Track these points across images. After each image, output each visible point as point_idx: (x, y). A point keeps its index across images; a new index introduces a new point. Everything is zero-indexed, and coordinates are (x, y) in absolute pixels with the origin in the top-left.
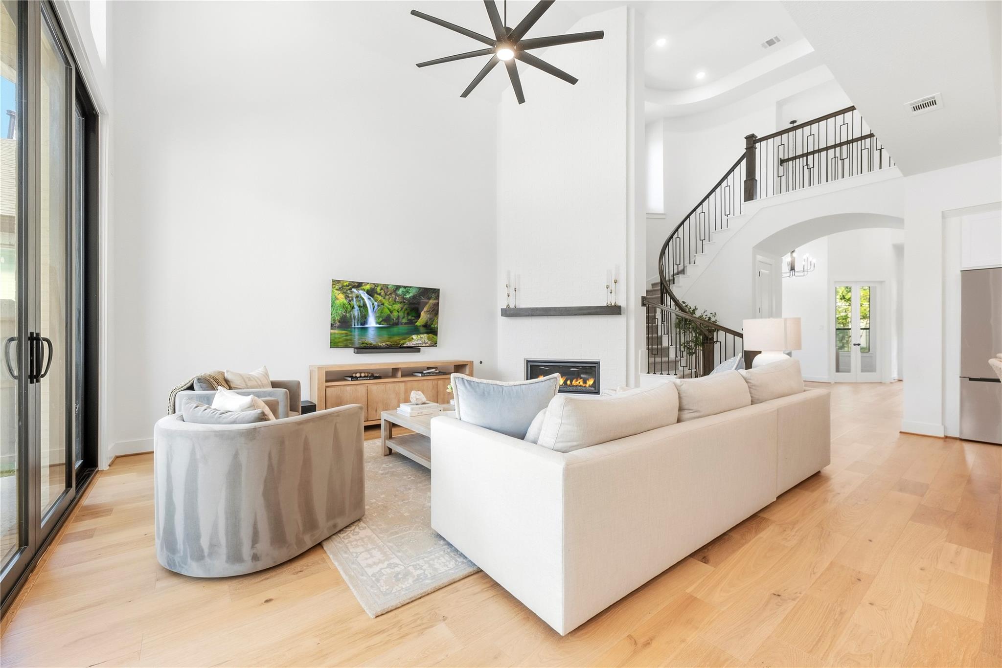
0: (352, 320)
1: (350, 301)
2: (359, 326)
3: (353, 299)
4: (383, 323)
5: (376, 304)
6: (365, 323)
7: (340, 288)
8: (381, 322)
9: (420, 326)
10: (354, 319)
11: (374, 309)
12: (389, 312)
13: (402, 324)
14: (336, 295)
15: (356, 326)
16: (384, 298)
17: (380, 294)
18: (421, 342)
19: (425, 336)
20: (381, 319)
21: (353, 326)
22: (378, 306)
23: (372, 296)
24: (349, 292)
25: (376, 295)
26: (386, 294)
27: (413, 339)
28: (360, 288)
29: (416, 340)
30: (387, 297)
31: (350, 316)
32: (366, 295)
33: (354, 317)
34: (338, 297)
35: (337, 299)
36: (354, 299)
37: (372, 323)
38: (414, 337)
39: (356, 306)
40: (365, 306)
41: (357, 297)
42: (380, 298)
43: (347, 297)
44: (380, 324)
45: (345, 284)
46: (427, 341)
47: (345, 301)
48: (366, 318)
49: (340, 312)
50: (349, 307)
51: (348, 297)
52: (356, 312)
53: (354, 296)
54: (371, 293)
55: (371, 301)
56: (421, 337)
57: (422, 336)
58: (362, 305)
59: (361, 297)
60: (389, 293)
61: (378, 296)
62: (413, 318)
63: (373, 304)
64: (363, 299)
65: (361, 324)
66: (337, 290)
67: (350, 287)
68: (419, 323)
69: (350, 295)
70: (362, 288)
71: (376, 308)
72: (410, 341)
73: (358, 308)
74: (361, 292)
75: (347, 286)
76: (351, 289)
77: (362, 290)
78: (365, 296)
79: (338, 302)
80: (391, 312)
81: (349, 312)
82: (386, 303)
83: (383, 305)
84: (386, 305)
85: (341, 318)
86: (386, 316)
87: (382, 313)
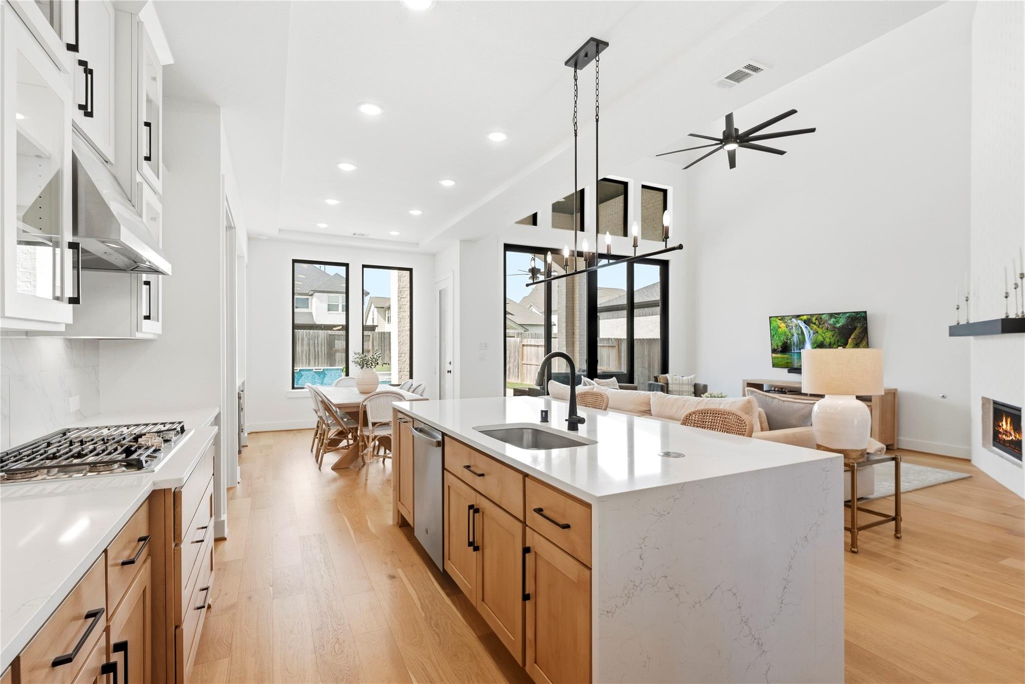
1: (790, 329)
2: (798, 351)
3: (793, 328)
5: (811, 332)
10: (794, 345)
11: (810, 336)
12: (822, 339)
14: (779, 324)
15: (796, 351)
16: (818, 327)
17: (815, 324)
20: (816, 345)
21: (793, 351)
22: (814, 334)
23: (809, 326)
24: (789, 321)
25: (812, 325)
26: (820, 324)
30: (821, 326)
31: (791, 343)
32: (804, 324)
33: (794, 343)
34: (781, 326)
35: (780, 327)
36: (794, 328)
39: (795, 334)
41: (796, 326)
42: (815, 327)
47: (787, 330)
48: (803, 344)
49: (782, 339)
50: (789, 334)
51: (789, 326)
52: (795, 339)
53: (793, 325)
54: (808, 322)
55: (808, 330)
58: (800, 333)
60: (822, 322)
61: (813, 325)
62: (842, 344)
63: (809, 332)
64: (801, 328)
65: (799, 349)
66: (779, 320)
69: (790, 325)
71: (812, 335)
73: (797, 336)
74: (799, 321)
76: (791, 319)
77: (800, 320)
79: (780, 330)
80: (824, 339)
81: (790, 339)
82: (820, 331)
83: (817, 332)
84: (820, 332)
85: (783, 344)
86: (820, 342)
87: (816, 340)
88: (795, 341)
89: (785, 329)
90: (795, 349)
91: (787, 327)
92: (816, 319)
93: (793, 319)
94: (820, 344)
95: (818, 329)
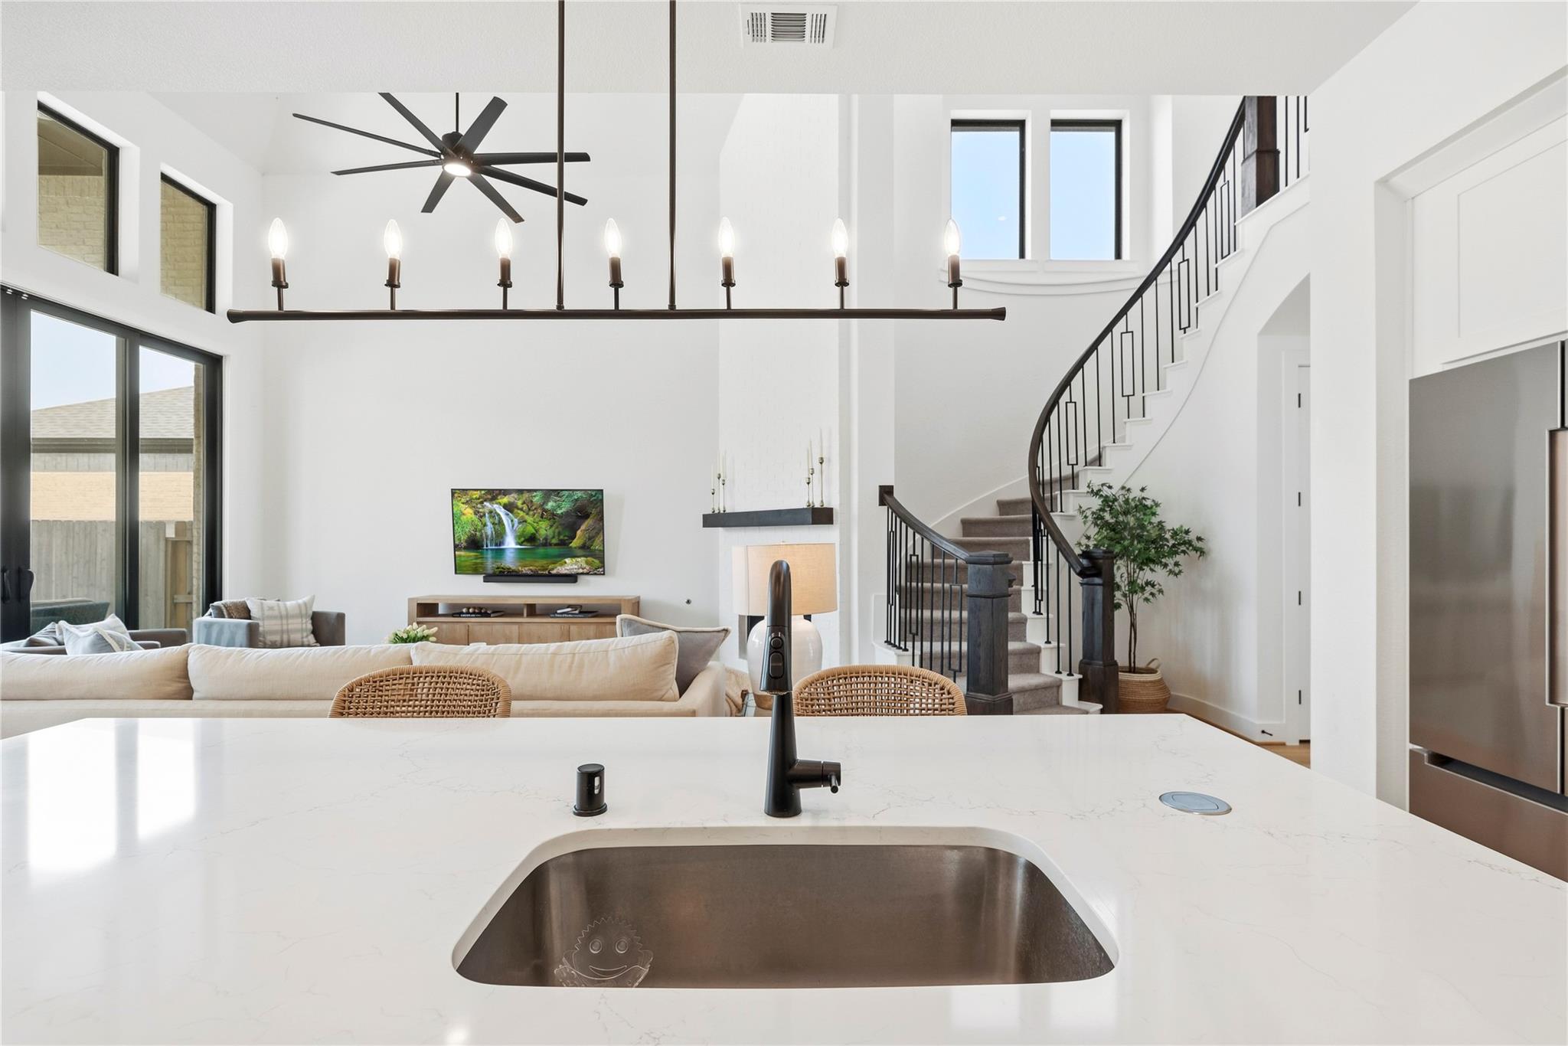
0: (483, 540)
1: (481, 517)
2: (494, 547)
3: (485, 515)
4: (524, 543)
5: (516, 520)
6: (501, 543)
7: (467, 502)
8: (522, 542)
9: (575, 548)
10: (487, 539)
12: (534, 531)
13: (550, 545)
14: (462, 510)
15: (489, 547)
16: (527, 514)
17: (521, 509)
18: (576, 567)
19: (581, 560)
20: (523, 539)
21: (485, 548)
22: (519, 523)
23: (512, 512)
24: (479, 506)
25: (516, 510)
26: (529, 509)
27: (566, 563)
28: (494, 502)
29: (570, 565)
30: (531, 513)
31: (481, 535)
32: (503, 510)
33: (487, 536)
34: (465, 512)
35: (464, 514)
36: (487, 515)
37: (510, 543)
38: (567, 560)
39: (489, 524)
40: (501, 522)
41: (491, 512)
42: (521, 513)
43: (476, 513)
44: (521, 545)
45: (474, 497)
46: (584, 565)
47: (475, 518)
48: (502, 537)
49: (467, 530)
50: (480, 524)
51: (478, 512)
52: (489, 530)
53: (487, 511)
54: (509, 508)
55: (510, 518)
56: (577, 561)
57: (579, 559)
58: (497, 522)
59: (496, 513)
60: (533, 508)
61: (519, 511)
62: (566, 538)
63: (512, 521)
64: (498, 515)
65: (496, 545)
66: (463, 503)
67: (481, 500)
68: (575, 543)
69: (481, 510)
70: (498, 501)
71: (516, 525)
72: (562, 565)
73: (492, 526)
74: (495, 506)
75: (476, 499)
76: (482, 503)
77: (497, 503)
78: (502, 512)
79: (464, 518)
80: (537, 531)
81: (480, 531)
82: (529, 519)
83: (525, 521)
84: (529, 521)
85: (468, 538)
86: (529, 535)
87: (524, 531)
88: (489, 533)
89: (473, 516)
90: (489, 544)
91: (475, 514)
92: (524, 503)
93: (485, 503)
94: (531, 537)
95: (527, 517)
